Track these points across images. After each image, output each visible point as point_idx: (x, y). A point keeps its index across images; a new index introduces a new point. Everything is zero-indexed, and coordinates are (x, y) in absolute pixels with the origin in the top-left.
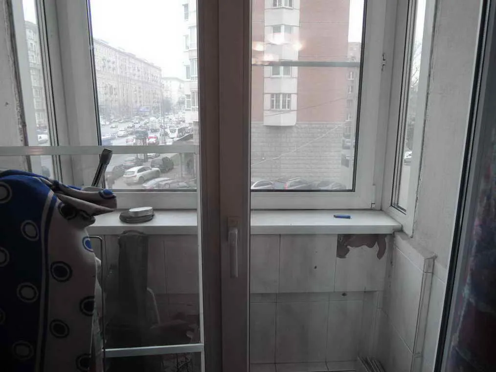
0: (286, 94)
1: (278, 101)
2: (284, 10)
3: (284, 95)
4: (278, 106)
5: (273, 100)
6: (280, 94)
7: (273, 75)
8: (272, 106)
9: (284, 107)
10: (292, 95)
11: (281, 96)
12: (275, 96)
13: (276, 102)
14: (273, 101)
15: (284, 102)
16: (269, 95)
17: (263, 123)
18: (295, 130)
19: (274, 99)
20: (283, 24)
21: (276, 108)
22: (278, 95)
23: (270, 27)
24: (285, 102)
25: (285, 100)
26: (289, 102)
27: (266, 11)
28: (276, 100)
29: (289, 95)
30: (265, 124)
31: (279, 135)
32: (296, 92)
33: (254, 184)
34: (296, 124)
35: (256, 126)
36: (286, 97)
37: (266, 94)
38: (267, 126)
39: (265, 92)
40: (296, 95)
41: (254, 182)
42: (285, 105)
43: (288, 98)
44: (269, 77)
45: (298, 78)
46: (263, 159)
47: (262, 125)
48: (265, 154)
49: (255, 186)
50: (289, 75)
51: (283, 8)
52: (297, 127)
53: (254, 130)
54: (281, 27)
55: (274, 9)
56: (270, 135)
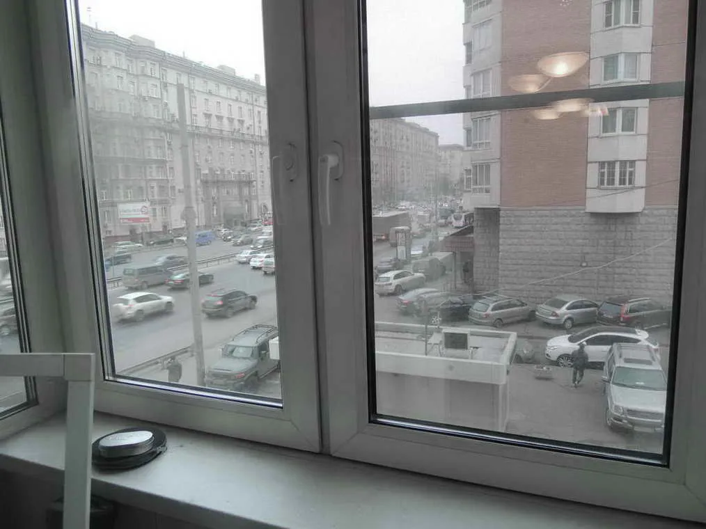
0: (626, 162)
1: (612, 174)
2: (624, 30)
3: (623, 163)
4: (611, 182)
5: (604, 172)
6: (614, 162)
7: (604, 132)
8: (602, 182)
9: (622, 182)
10: (637, 163)
11: (617, 166)
12: (606, 167)
13: (609, 176)
14: (602, 175)
15: (623, 174)
16: (597, 164)
17: (585, 209)
18: (643, 220)
19: (606, 171)
20: (621, 53)
21: (608, 184)
22: (611, 164)
23: (600, 59)
24: (625, 176)
25: (625, 173)
26: (631, 174)
27: (592, 35)
28: (609, 173)
29: (633, 163)
30: (587, 211)
31: (613, 228)
32: (645, 158)
33: (567, 305)
34: (644, 209)
35: (574, 212)
36: (625, 167)
37: (591, 162)
38: (591, 213)
39: (589, 160)
40: (644, 163)
41: (567, 302)
42: (624, 180)
43: (631, 167)
44: (597, 137)
45: (648, 135)
46: (584, 264)
47: (582, 212)
48: (588, 257)
49: (568, 309)
50: (632, 130)
51: (622, 27)
52: (646, 215)
53: (569, 220)
54: (619, 58)
55: (606, 31)
56: (596, 227)
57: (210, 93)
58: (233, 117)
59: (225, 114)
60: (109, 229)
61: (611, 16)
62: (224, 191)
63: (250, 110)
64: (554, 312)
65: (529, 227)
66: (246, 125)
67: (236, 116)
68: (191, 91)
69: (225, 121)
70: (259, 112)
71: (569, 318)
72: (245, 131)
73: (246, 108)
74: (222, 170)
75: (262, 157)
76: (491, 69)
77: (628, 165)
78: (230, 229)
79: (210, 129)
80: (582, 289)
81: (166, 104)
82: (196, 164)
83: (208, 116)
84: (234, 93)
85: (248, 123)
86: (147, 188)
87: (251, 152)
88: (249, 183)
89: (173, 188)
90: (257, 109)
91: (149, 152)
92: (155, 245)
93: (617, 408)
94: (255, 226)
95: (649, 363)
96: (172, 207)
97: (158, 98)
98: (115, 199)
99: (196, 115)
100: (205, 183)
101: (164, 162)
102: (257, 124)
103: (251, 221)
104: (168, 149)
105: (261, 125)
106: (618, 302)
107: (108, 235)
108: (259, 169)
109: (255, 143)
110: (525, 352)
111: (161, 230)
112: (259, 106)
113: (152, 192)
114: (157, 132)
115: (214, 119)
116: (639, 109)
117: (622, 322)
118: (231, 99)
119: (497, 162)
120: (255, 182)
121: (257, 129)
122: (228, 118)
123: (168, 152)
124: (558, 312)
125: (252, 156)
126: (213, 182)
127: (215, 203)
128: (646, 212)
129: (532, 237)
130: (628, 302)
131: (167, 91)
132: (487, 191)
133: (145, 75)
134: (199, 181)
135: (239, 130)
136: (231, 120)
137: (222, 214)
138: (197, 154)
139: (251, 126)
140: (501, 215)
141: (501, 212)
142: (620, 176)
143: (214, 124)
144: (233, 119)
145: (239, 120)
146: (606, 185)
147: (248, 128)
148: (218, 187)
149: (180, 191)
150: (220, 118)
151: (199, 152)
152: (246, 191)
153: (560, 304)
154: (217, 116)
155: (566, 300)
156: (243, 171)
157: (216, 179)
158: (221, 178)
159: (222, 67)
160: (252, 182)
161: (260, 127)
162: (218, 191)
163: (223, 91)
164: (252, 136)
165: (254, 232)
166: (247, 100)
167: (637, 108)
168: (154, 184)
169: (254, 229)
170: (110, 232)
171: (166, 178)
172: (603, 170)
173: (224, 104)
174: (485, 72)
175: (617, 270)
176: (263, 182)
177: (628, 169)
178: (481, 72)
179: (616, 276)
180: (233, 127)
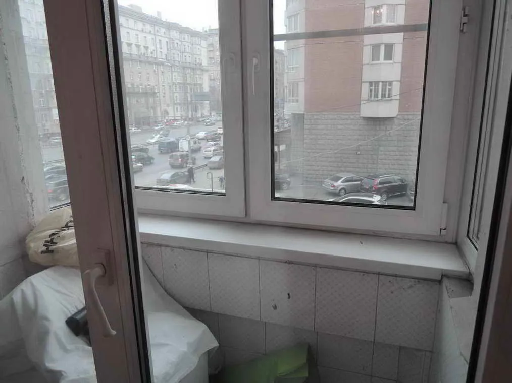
0: (386, 82)
1: (376, 91)
3: (384, 83)
4: (376, 96)
7: (372, 61)
8: (370, 96)
9: (383, 96)
10: (394, 83)
11: (380, 84)
12: (373, 85)
13: (375, 92)
14: (371, 91)
15: (384, 90)
16: (368, 84)
17: (359, 115)
18: (396, 121)
19: (373, 88)
20: (385, 4)
22: (377, 83)
23: (371, 9)
24: (385, 91)
25: (385, 89)
26: (390, 90)
28: (375, 89)
29: (391, 83)
30: (361, 116)
31: (378, 128)
32: (399, 79)
33: (342, 180)
34: (398, 115)
35: (352, 117)
36: (386, 85)
37: (364, 82)
38: (364, 118)
39: (363, 80)
40: (399, 83)
41: (342, 178)
42: (385, 95)
43: (389, 85)
44: (368, 64)
45: (402, 63)
46: (359, 153)
47: (357, 116)
48: (361, 148)
49: (342, 182)
50: (391, 60)
52: (399, 119)
53: (349, 122)
54: (383, 8)
56: (367, 127)
57: (121, 25)
58: (139, 44)
59: (133, 41)
60: (47, 128)
62: (134, 100)
63: (153, 39)
64: (332, 184)
65: (323, 127)
66: (149, 51)
67: (142, 43)
69: (134, 47)
70: (160, 40)
71: (343, 189)
72: (150, 55)
73: (149, 38)
74: (133, 84)
75: (163, 75)
76: (299, 13)
77: (388, 84)
78: (139, 128)
80: (357, 170)
84: (140, 25)
85: (152, 48)
87: (155, 71)
88: (154, 94)
90: (158, 38)
94: (158, 126)
98: (50, 106)
102: (159, 50)
103: (155, 123)
105: (162, 50)
106: (372, 177)
107: (46, 132)
108: (161, 84)
109: (157, 64)
112: (159, 36)
115: (125, 45)
116: (396, 45)
117: (374, 191)
118: (138, 30)
119: (303, 81)
120: (158, 94)
121: (158, 53)
122: (136, 45)
124: (336, 184)
125: (156, 74)
127: (128, 109)
128: (399, 117)
129: (325, 134)
130: (379, 178)
132: (297, 101)
135: (145, 54)
136: (138, 46)
137: (133, 117)
139: (154, 50)
140: (305, 118)
141: (306, 116)
142: (382, 91)
143: (125, 48)
144: (140, 46)
145: (144, 47)
146: (373, 98)
147: (152, 53)
148: (137, 97)
150: (129, 44)
152: (151, 100)
153: (337, 179)
155: (342, 176)
156: (149, 85)
157: (128, 91)
158: (131, 90)
159: (131, 5)
160: (156, 93)
161: (161, 52)
162: (130, 100)
163: (131, 23)
164: (155, 58)
166: (150, 31)
167: (394, 44)
170: (48, 130)
172: (371, 88)
173: (133, 33)
174: (296, 15)
175: (380, 157)
176: (164, 94)
177: (388, 87)
178: (293, 15)
179: (379, 161)
180: (140, 52)
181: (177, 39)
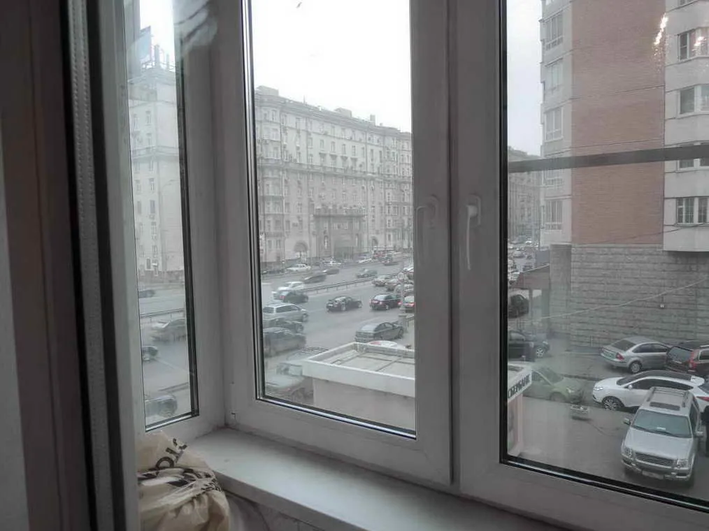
0: (706, 197)
1: (690, 212)
2: (701, 61)
3: (703, 199)
4: (690, 219)
5: (682, 209)
6: (692, 198)
7: (681, 167)
8: (680, 219)
9: (702, 218)
11: (696, 202)
12: (684, 203)
13: (687, 212)
14: (680, 211)
16: (674, 201)
17: (662, 248)
19: (684, 207)
20: (698, 85)
21: (687, 221)
22: (690, 200)
23: (675, 93)
24: (704, 212)
25: (705, 209)
27: (667, 68)
28: (687, 208)
30: (665, 249)
31: (694, 268)
33: (634, 347)
35: (650, 251)
36: (705, 203)
37: (668, 198)
38: (668, 252)
39: (666, 196)
41: (634, 345)
42: (706, 216)
44: (674, 172)
46: (662, 306)
47: (660, 250)
48: (666, 298)
49: (636, 351)
51: (697, 58)
53: (645, 258)
54: (695, 89)
55: (682, 63)
56: (674, 267)
57: (326, 134)
58: (346, 155)
59: (339, 152)
61: (686, 48)
62: (335, 225)
63: (363, 149)
64: (618, 354)
65: (600, 265)
66: (358, 163)
67: (349, 155)
68: (308, 133)
69: (339, 160)
70: (372, 151)
71: (637, 362)
72: (358, 168)
73: (359, 147)
74: (334, 206)
75: (373, 193)
76: (563, 106)
78: (338, 261)
79: (325, 168)
80: (660, 333)
81: (285, 147)
82: (310, 200)
83: (322, 155)
84: (349, 133)
85: (361, 160)
86: (264, 221)
87: (363, 188)
88: (360, 218)
89: (288, 222)
90: (369, 147)
91: (268, 190)
92: (268, 275)
93: (627, 450)
94: (363, 259)
95: (677, 408)
96: (287, 240)
97: (277, 141)
99: (311, 155)
100: (317, 217)
101: (282, 198)
102: (370, 162)
103: (360, 255)
104: (285, 186)
105: (374, 162)
106: (688, 347)
108: (370, 204)
109: (367, 180)
110: (570, 391)
111: (275, 260)
112: (372, 145)
113: (269, 226)
114: (276, 171)
115: (328, 158)
117: (691, 369)
118: (345, 139)
119: (568, 199)
120: (366, 217)
121: (369, 165)
122: (342, 157)
123: (285, 190)
124: (624, 354)
125: (364, 192)
126: (323, 216)
127: (326, 237)
129: (604, 275)
130: (701, 348)
131: (286, 134)
132: (560, 227)
133: (268, 121)
134: (312, 216)
135: (352, 168)
136: (344, 159)
137: (333, 247)
138: (311, 190)
139: (364, 163)
140: (572, 252)
141: (573, 249)
142: (700, 212)
143: (329, 162)
144: (346, 158)
146: (684, 223)
147: (361, 166)
148: (329, 222)
149: (294, 225)
150: (334, 157)
151: (313, 188)
152: (356, 225)
153: (625, 346)
154: (332, 156)
155: (634, 342)
156: (355, 206)
157: (327, 214)
158: (332, 213)
159: (339, 110)
160: (363, 216)
161: (372, 165)
162: (330, 225)
163: (338, 131)
164: (365, 173)
165: (361, 264)
166: (361, 140)
168: (271, 219)
169: (363, 261)
171: (281, 213)
172: (680, 207)
173: (338, 144)
174: (557, 109)
175: (700, 314)
176: (374, 217)
178: (553, 110)
179: (699, 320)
180: (346, 165)
181: (394, 148)
